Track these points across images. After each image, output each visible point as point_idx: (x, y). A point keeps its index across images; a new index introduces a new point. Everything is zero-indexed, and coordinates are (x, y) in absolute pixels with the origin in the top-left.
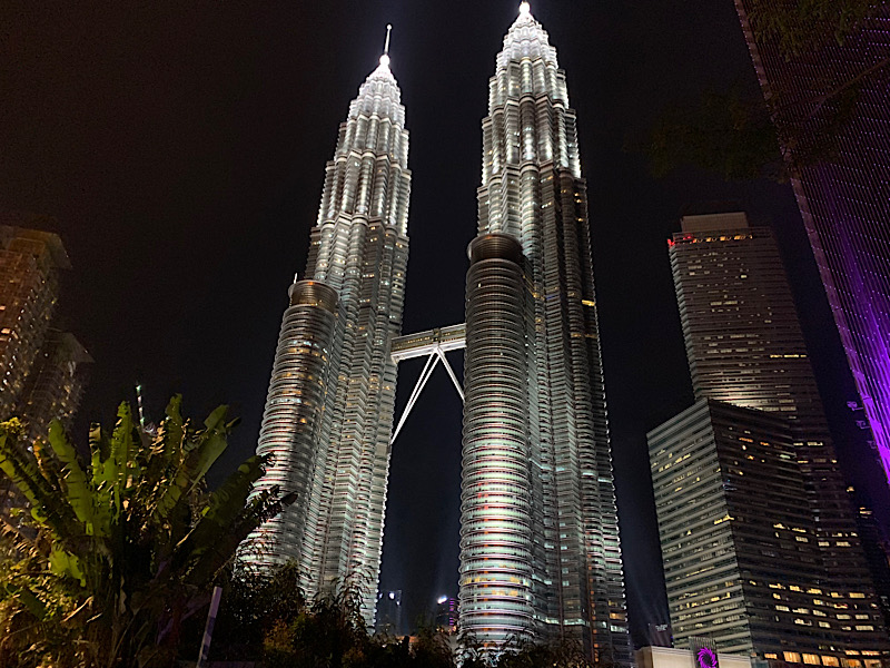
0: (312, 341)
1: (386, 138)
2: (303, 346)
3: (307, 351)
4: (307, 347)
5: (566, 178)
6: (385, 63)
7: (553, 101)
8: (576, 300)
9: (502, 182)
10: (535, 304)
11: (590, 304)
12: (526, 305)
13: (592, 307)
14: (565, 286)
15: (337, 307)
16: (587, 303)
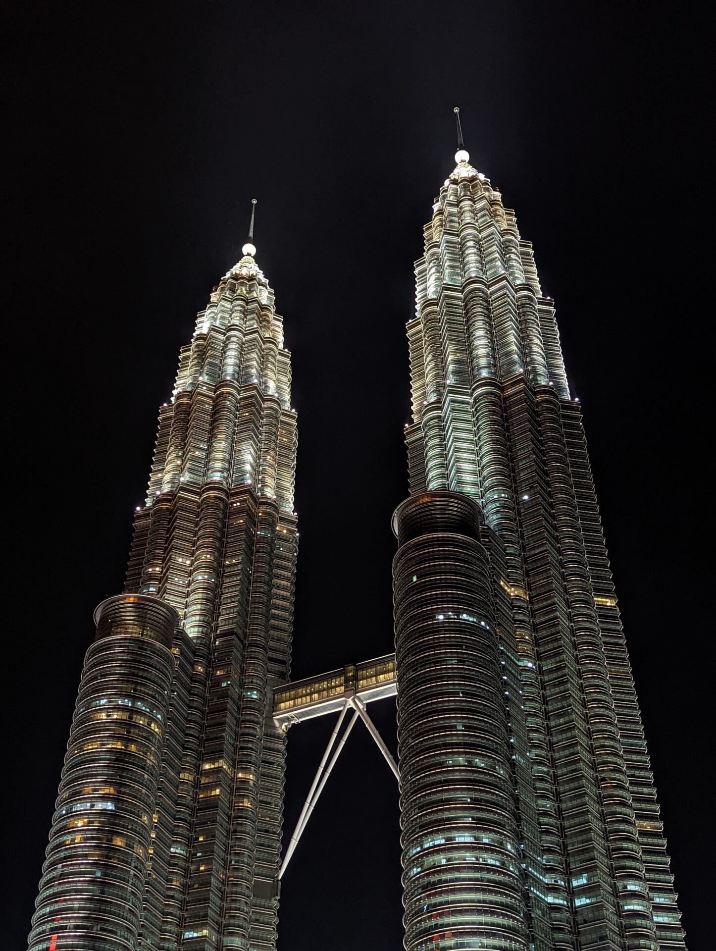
0: (134, 698)
2: (117, 708)
3: (125, 716)
4: (124, 709)
5: (546, 401)
6: (249, 255)
7: (516, 286)
8: (582, 597)
9: (443, 415)
10: (514, 607)
11: (609, 604)
12: (498, 610)
13: (611, 609)
14: (562, 575)
15: (175, 638)
16: (602, 602)
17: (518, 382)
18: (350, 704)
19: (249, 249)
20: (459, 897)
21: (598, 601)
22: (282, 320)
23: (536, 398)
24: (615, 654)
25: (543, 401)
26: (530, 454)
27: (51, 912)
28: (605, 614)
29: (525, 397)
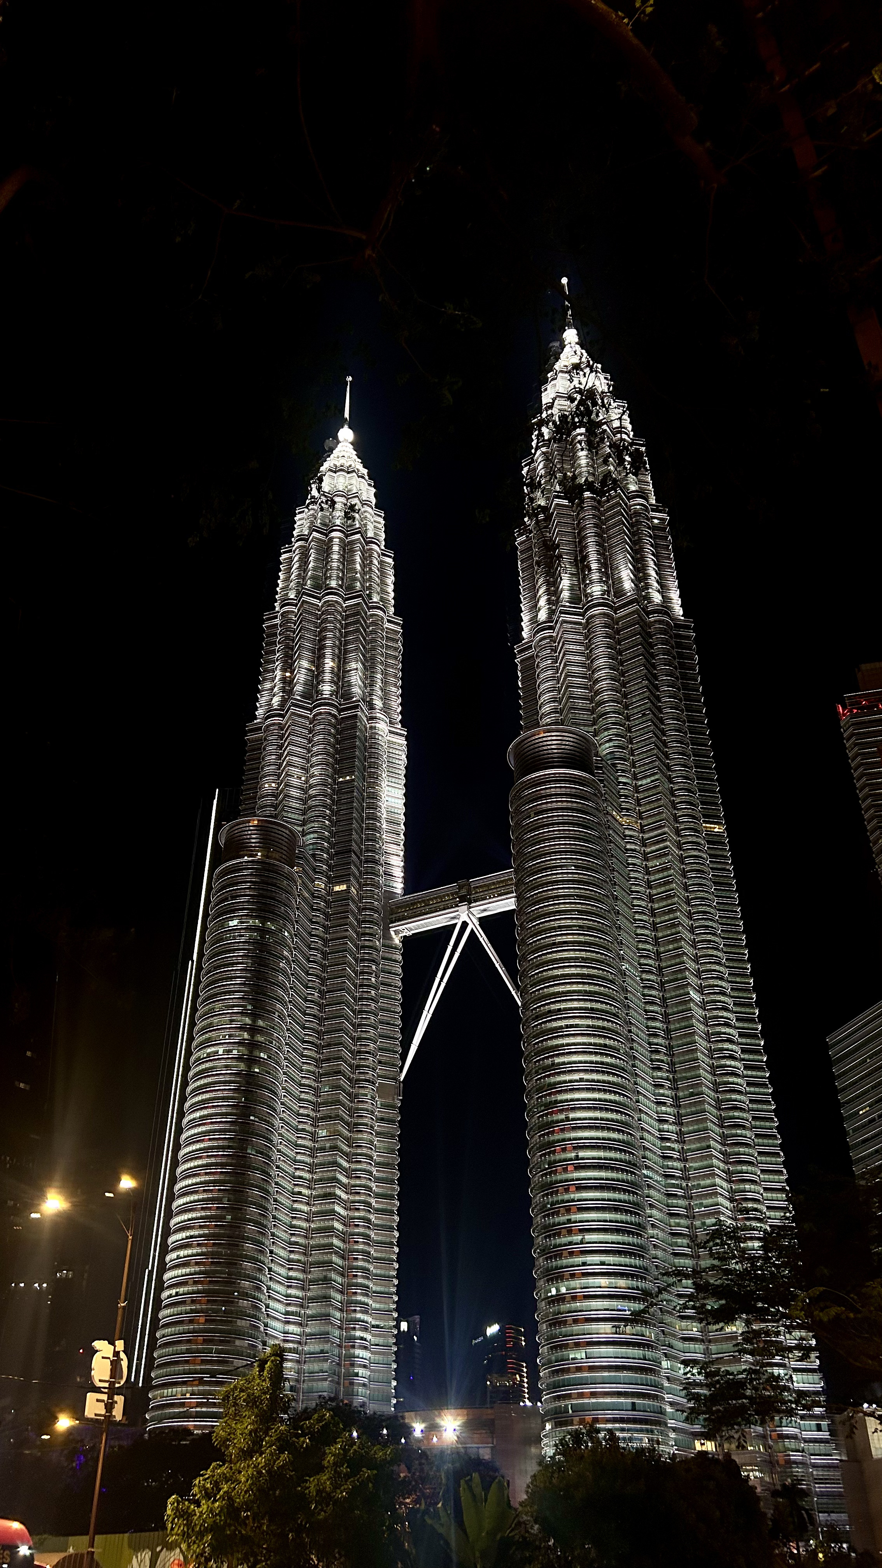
0: (263, 919)
1: (358, 567)
3: (257, 935)
4: (256, 928)
5: (660, 622)
6: (346, 440)
7: (628, 493)
8: (692, 825)
9: (554, 634)
10: (625, 836)
11: (716, 830)
12: (611, 842)
13: (719, 835)
14: (673, 803)
15: (298, 857)
16: (711, 828)
17: (631, 602)
18: (464, 917)
19: (346, 434)
20: (577, 1095)
21: (706, 827)
22: (383, 515)
23: (649, 618)
24: (722, 880)
25: (655, 621)
26: (643, 680)
27: (200, 1117)
28: (713, 840)
29: (638, 618)
